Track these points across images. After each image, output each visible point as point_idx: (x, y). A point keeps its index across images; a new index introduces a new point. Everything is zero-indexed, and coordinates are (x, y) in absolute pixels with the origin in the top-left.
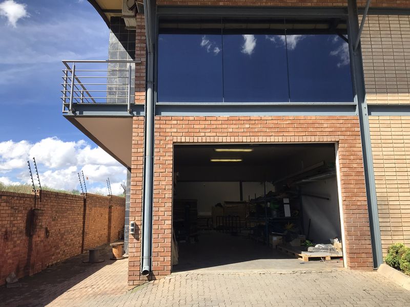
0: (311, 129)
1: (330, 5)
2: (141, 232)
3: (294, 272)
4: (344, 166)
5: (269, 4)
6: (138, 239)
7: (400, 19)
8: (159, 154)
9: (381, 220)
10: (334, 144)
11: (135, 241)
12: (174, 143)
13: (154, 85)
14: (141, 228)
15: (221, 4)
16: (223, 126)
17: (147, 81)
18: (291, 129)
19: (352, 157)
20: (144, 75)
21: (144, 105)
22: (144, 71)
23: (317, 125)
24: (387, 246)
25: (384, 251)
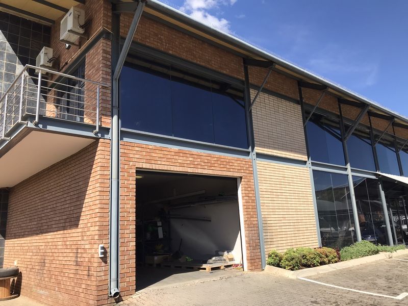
0: (228, 167)
1: (236, 76)
2: (108, 254)
3: (221, 279)
4: (245, 195)
5: (202, 64)
6: (106, 262)
7: (270, 97)
8: (124, 178)
9: (264, 234)
10: (236, 178)
11: (103, 264)
12: (136, 168)
13: (119, 111)
14: (108, 250)
15: (171, 52)
16: (175, 157)
17: (112, 106)
18: (216, 165)
19: (249, 189)
20: (110, 99)
21: (110, 129)
22: (110, 95)
23: (231, 164)
24: (268, 253)
25: (267, 256)
